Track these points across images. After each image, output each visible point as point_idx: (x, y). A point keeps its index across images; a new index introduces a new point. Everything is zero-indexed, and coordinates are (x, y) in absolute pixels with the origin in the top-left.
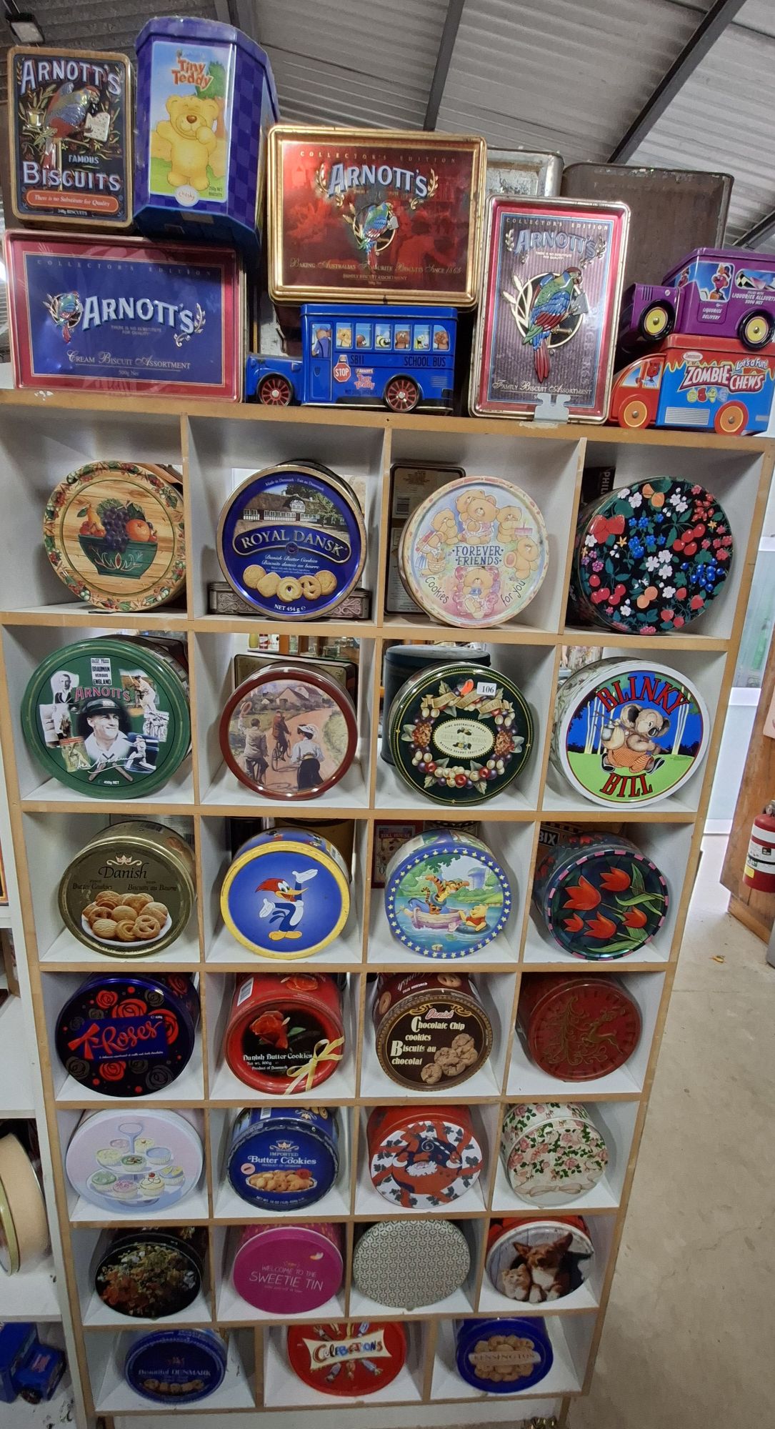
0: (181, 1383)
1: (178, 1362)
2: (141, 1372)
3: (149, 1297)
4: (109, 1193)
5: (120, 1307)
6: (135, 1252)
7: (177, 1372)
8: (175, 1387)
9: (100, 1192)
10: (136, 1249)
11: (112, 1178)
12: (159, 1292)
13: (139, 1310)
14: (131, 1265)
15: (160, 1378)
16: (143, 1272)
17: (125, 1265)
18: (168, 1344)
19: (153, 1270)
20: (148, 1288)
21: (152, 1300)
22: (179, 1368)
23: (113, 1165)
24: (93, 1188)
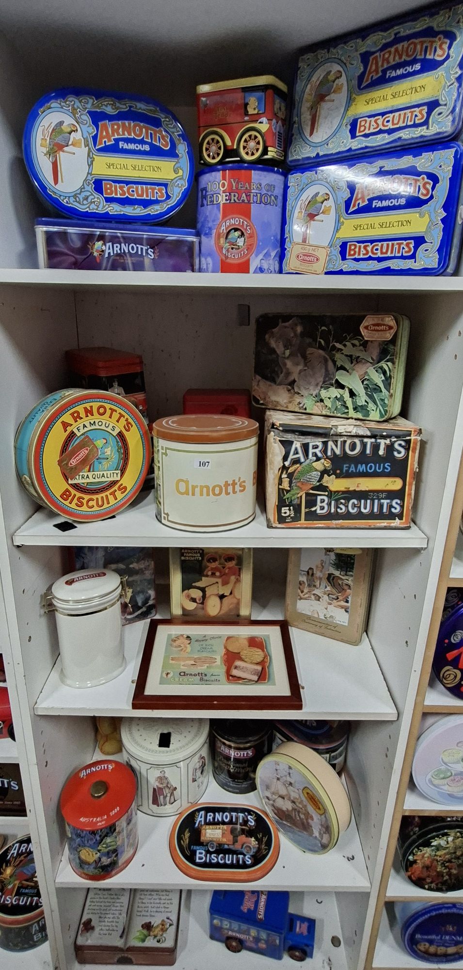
0: (447, 947)
1: (451, 929)
2: (418, 936)
3: (445, 875)
4: (442, 787)
5: (419, 883)
6: (445, 838)
7: (447, 937)
8: (441, 950)
9: (434, 785)
10: (446, 834)
11: (449, 774)
12: (454, 871)
13: (433, 885)
14: (438, 848)
15: (431, 942)
16: (445, 854)
17: (433, 848)
18: (448, 914)
19: (455, 853)
20: (446, 867)
21: (446, 877)
22: (450, 934)
23: (454, 763)
24: (430, 781)
